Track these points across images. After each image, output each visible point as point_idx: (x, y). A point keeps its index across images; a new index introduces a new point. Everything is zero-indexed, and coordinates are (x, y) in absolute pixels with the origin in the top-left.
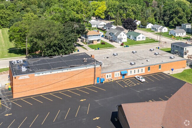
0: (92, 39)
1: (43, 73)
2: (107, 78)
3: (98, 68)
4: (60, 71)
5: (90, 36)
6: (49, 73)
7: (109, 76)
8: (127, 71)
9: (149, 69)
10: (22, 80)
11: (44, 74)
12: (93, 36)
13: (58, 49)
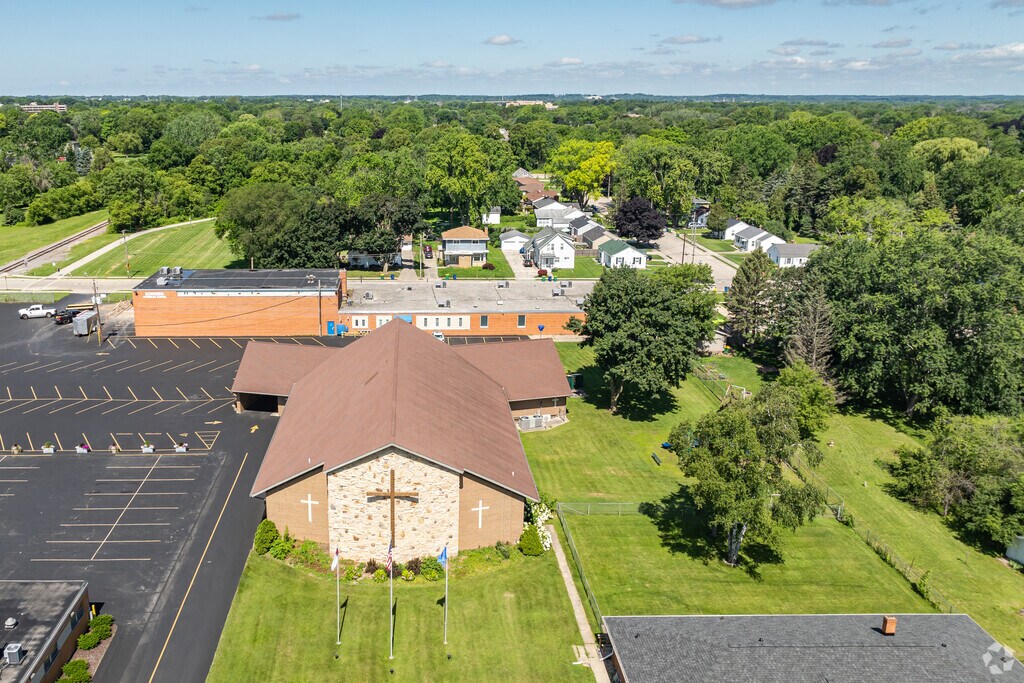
0: (455, 252)
1: (195, 292)
2: (354, 326)
3: (329, 298)
4: (234, 294)
5: (450, 242)
6: (210, 294)
7: (360, 323)
8: (414, 318)
9: (484, 321)
10: (151, 300)
11: (198, 294)
12: (462, 242)
13: (286, 255)
